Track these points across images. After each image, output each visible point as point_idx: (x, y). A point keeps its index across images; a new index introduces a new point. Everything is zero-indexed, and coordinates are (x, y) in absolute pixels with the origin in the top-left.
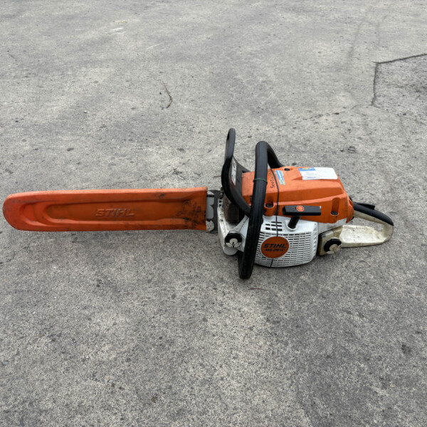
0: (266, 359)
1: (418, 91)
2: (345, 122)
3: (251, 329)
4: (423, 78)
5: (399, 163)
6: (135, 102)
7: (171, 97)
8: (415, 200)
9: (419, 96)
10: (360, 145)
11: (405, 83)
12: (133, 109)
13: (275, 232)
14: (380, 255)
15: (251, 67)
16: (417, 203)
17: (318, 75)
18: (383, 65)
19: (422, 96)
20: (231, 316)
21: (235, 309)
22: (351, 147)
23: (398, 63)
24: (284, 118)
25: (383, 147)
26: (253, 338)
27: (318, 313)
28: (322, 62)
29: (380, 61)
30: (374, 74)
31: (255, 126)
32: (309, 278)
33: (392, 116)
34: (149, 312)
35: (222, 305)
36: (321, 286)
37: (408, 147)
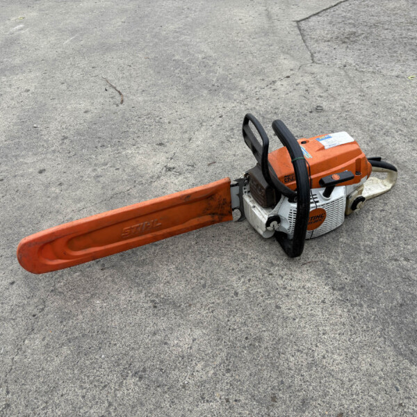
0: (352, 325)
1: (344, 42)
2: (299, 84)
3: (323, 302)
4: (342, 29)
5: (365, 112)
6: (84, 105)
7: (119, 92)
8: (395, 143)
9: (348, 47)
10: (324, 103)
11: (329, 36)
12: (86, 112)
13: (314, 205)
14: (393, 200)
15: (184, 45)
16: (397, 145)
17: (251, 42)
18: (302, 22)
19: (349, 46)
20: (299, 296)
21: (299, 287)
22: (318, 107)
23: (314, 18)
24: (243, 91)
25: (344, 100)
26: (330, 310)
27: (372, 268)
28: (248, 29)
29: (298, 19)
30: (299, 32)
31: (220, 105)
32: (347, 239)
33: (337, 70)
34: (221, 317)
35: (285, 288)
36: (362, 243)
37: (364, 96)
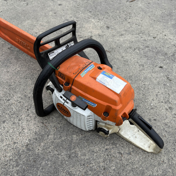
3: (15, 143)
13: (63, 102)
20: (15, 129)
